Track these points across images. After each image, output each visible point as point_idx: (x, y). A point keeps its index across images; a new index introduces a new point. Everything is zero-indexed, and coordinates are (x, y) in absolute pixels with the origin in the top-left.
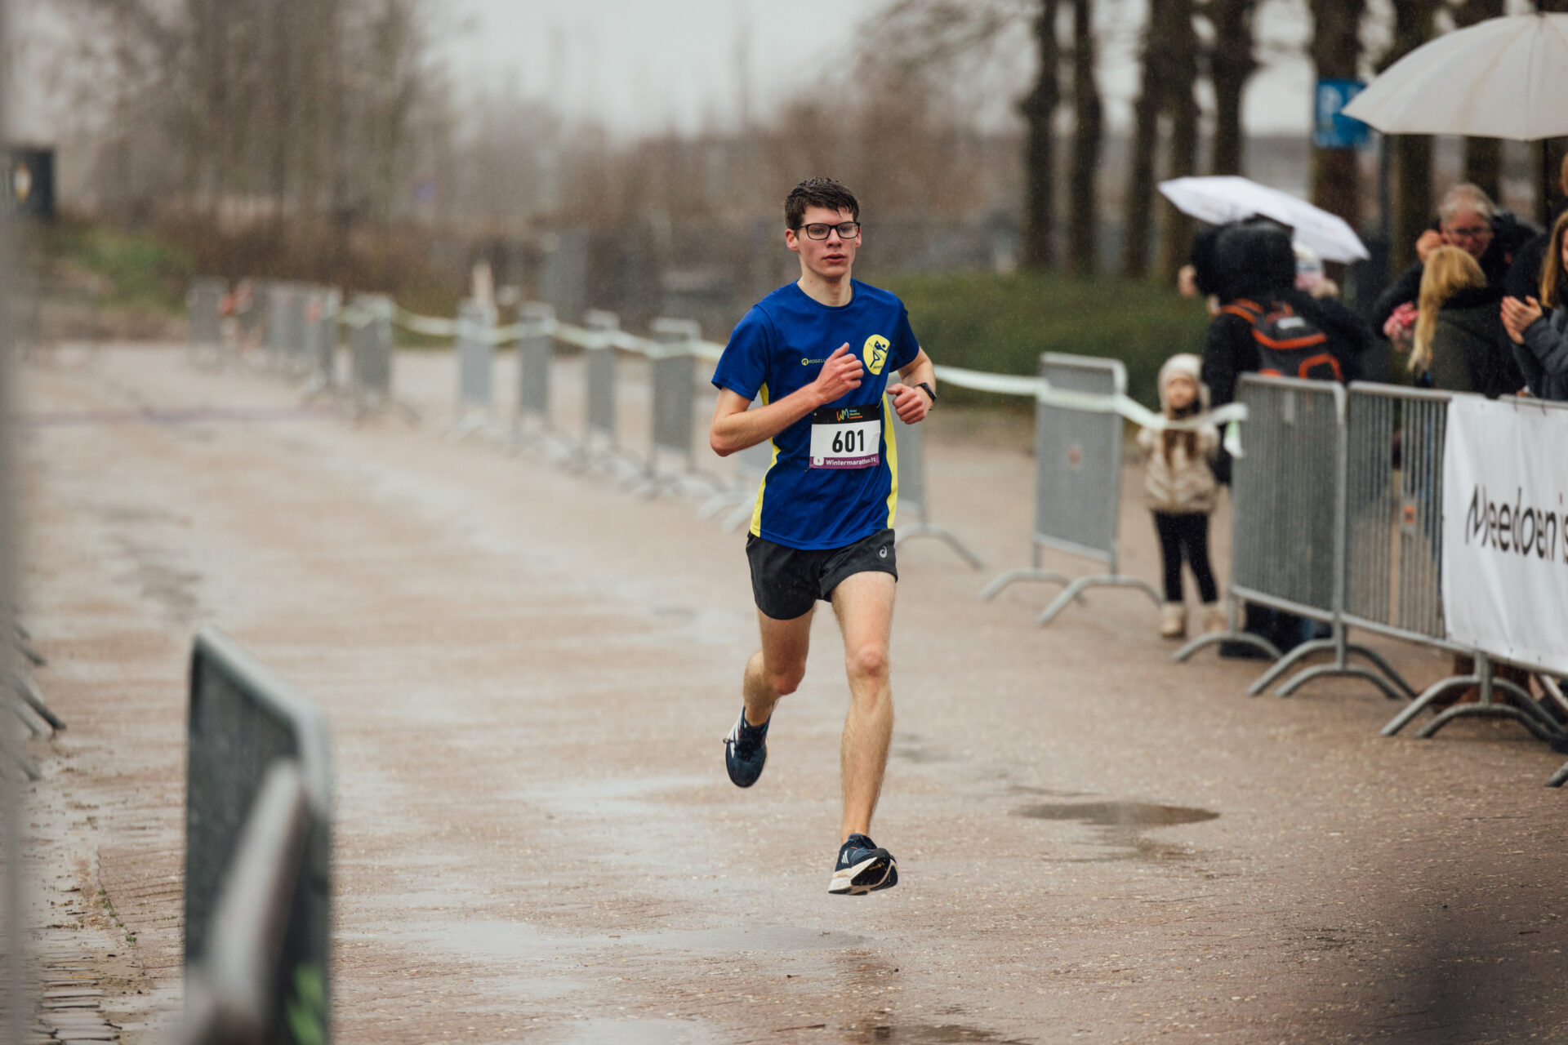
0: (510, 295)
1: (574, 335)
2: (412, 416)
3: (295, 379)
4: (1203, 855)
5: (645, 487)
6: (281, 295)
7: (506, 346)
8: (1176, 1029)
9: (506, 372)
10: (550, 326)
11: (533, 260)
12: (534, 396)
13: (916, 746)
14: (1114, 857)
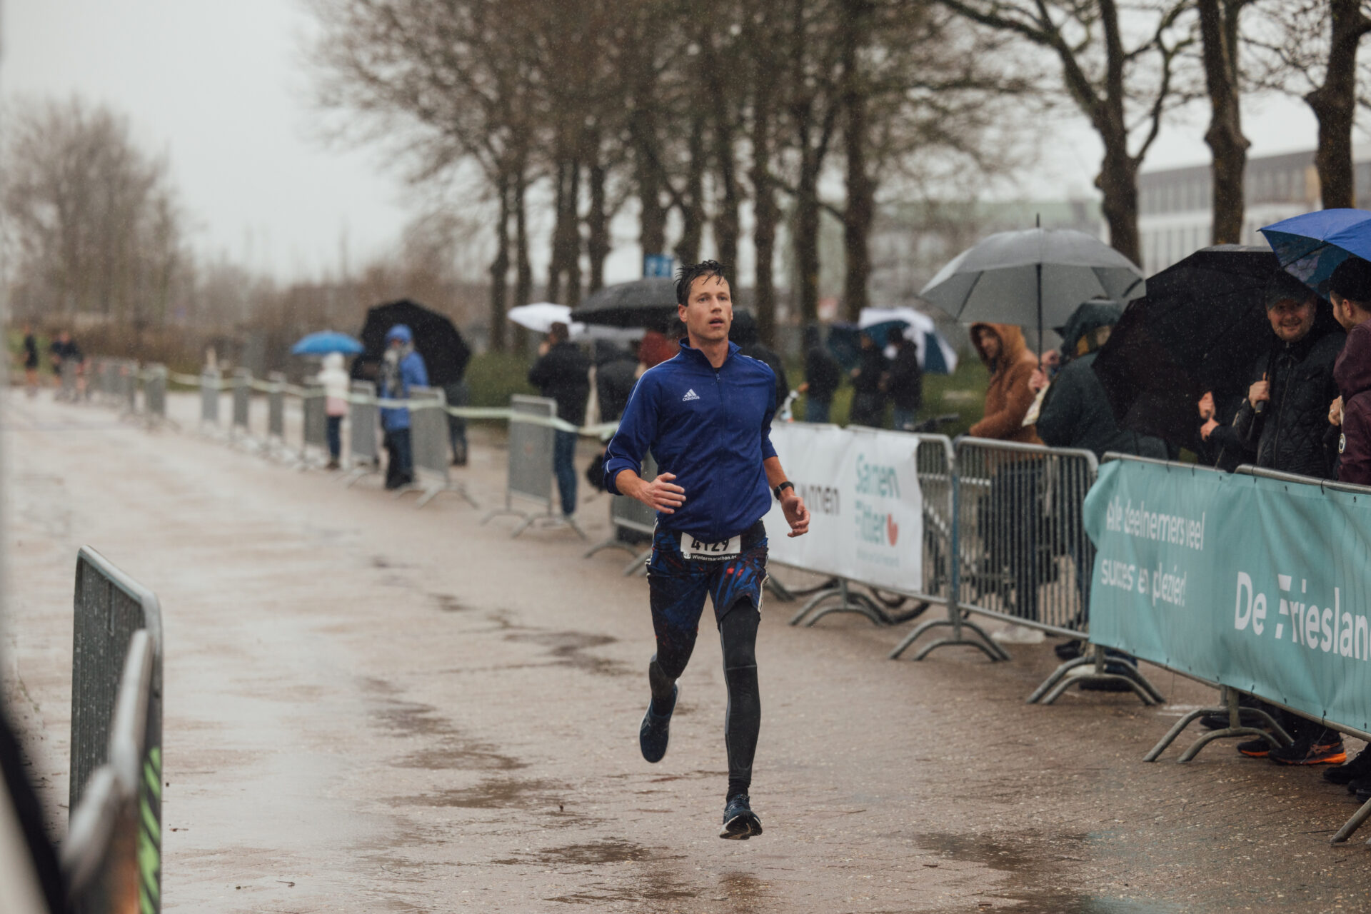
0: (226, 364)
1: (262, 385)
2: (177, 427)
3: (113, 407)
4: (609, 662)
5: (299, 465)
6: (106, 365)
7: (226, 390)
8: (602, 758)
9: (226, 405)
10: (250, 381)
11: (238, 347)
12: (241, 417)
13: (453, 603)
14: (561, 663)
